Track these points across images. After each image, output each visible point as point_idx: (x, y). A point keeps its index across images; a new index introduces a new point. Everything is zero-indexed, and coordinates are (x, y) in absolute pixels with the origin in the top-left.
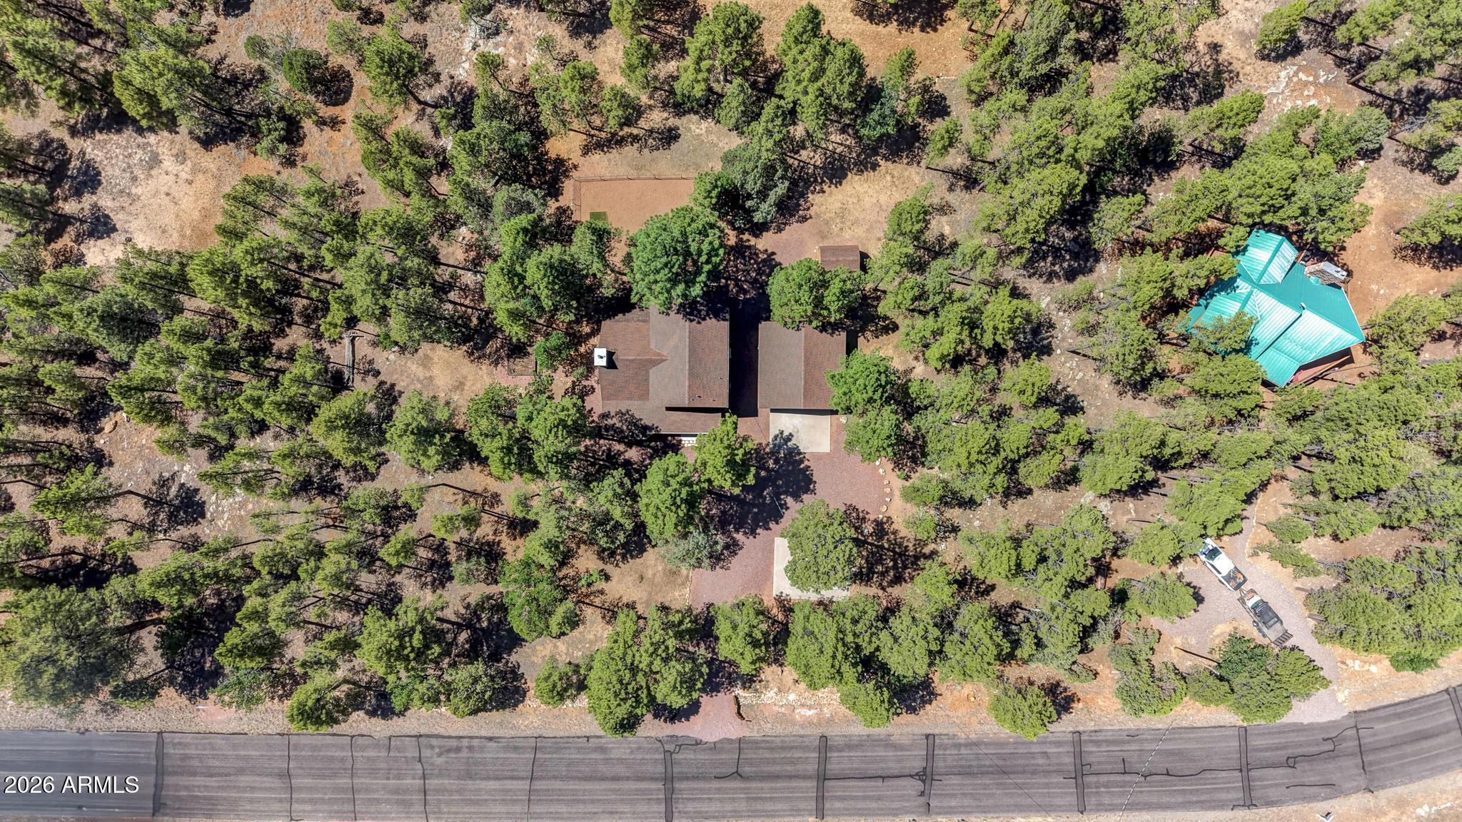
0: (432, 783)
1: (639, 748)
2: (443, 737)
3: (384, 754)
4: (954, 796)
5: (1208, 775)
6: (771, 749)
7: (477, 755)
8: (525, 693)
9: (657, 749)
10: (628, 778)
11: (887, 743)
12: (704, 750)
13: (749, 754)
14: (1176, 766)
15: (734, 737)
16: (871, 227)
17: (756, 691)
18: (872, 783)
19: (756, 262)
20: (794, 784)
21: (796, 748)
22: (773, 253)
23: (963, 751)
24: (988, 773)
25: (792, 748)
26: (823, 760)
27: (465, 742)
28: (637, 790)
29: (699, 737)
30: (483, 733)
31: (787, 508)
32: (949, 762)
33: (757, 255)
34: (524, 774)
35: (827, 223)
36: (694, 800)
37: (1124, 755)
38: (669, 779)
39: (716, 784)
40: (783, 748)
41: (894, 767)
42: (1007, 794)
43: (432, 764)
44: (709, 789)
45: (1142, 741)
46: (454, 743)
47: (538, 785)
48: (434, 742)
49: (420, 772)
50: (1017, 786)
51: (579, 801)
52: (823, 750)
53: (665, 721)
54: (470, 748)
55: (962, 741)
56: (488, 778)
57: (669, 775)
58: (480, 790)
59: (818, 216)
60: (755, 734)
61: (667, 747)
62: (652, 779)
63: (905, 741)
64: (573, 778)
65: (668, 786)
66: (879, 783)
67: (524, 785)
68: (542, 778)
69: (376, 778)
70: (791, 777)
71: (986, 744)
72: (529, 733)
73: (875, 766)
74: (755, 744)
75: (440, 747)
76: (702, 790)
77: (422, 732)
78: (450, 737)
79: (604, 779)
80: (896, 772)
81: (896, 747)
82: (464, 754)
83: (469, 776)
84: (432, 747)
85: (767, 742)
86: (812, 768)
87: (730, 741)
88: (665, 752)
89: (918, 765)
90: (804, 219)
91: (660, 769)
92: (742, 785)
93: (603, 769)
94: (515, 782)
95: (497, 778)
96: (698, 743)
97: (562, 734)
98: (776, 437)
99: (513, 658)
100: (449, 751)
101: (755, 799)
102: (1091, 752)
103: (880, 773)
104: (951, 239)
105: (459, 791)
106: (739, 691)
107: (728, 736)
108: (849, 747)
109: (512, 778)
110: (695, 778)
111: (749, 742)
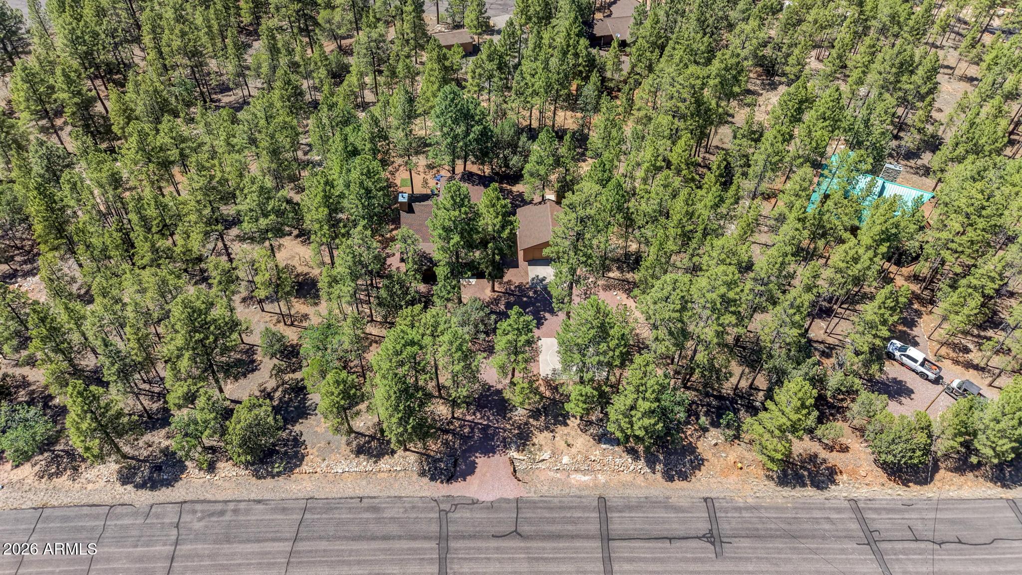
0: (184, 548)
1: (413, 507)
2: (209, 502)
3: (140, 521)
4: (748, 559)
5: (1000, 544)
6: (551, 509)
7: (241, 518)
8: (303, 457)
9: (432, 509)
10: (400, 538)
11: (665, 505)
12: (481, 509)
13: (526, 514)
14: (965, 535)
15: (511, 497)
17: (531, 452)
18: (659, 544)
20: (578, 544)
21: (575, 508)
23: (746, 514)
24: (777, 537)
25: (570, 508)
26: (605, 521)
27: (231, 506)
28: (409, 549)
29: (476, 497)
30: (253, 496)
31: (546, 320)
32: (734, 525)
34: (288, 535)
36: (471, 559)
37: (909, 522)
38: (443, 539)
39: (494, 543)
40: (561, 508)
41: (678, 529)
42: (804, 559)
43: (190, 529)
44: (487, 549)
45: (920, 510)
46: (219, 507)
47: (301, 546)
48: (198, 507)
49: (174, 538)
50: (812, 551)
51: (343, 562)
52: (603, 510)
53: (442, 482)
54: (235, 511)
55: (741, 505)
56: (248, 541)
57: (444, 534)
58: (234, 554)
60: (532, 494)
61: (442, 506)
62: (426, 538)
63: (684, 503)
64: (340, 538)
65: (443, 545)
66: (667, 544)
67: (286, 546)
68: (308, 539)
69: (122, 547)
70: (573, 537)
71: (766, 508)
72: (300, 495)
73: (659, 527)
74: (533, 505)
75: (202, 511)
76: (479, 549)
77: (187, 499)
78: (215, 502)
79: (374, 538)
80: (682, 533)
81: (677, 509)
82: (227, 517)
83: (228, 540)
84: (194, 512)
85: (545, 502)
86: (593, 527)
87: (507, 501)
88: (440, 511)
89: (703, 527)
91: (434, 528)
92: (522, 545)
93: (373, 528)
94: (276, 544)
95: (258, 541)
96: (474, 502)
97: (334, 495)
98: (533, 279)
99: (297, 428)
100: (212, 514)
101: (537, 559)
102: (874, 520)
103: (665, 534)
105: (211, 556)
106: (513, 454)
107: (505, 496)
108: (630, 508)
109: (274, 540)
110: (473, 537)
111: (527, 502)
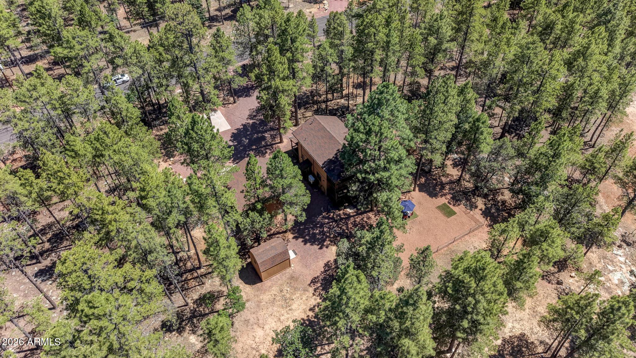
16: (258, 306)
19: (329, 237)
22: (321, 248)
33: (331, 242)
35: (296, 289)
59: (305, 290)
90: (314, 281)
104: (185, 334)
